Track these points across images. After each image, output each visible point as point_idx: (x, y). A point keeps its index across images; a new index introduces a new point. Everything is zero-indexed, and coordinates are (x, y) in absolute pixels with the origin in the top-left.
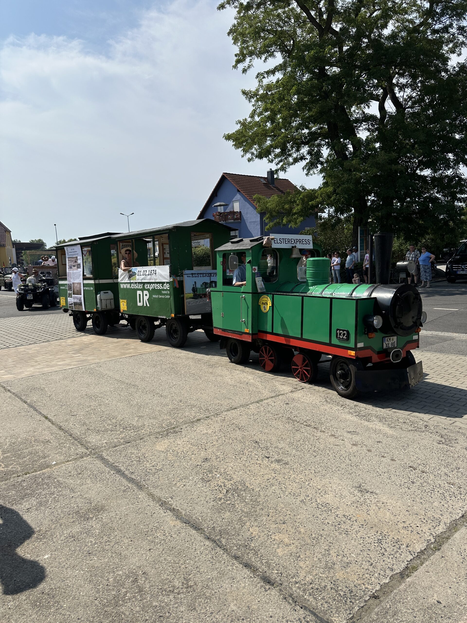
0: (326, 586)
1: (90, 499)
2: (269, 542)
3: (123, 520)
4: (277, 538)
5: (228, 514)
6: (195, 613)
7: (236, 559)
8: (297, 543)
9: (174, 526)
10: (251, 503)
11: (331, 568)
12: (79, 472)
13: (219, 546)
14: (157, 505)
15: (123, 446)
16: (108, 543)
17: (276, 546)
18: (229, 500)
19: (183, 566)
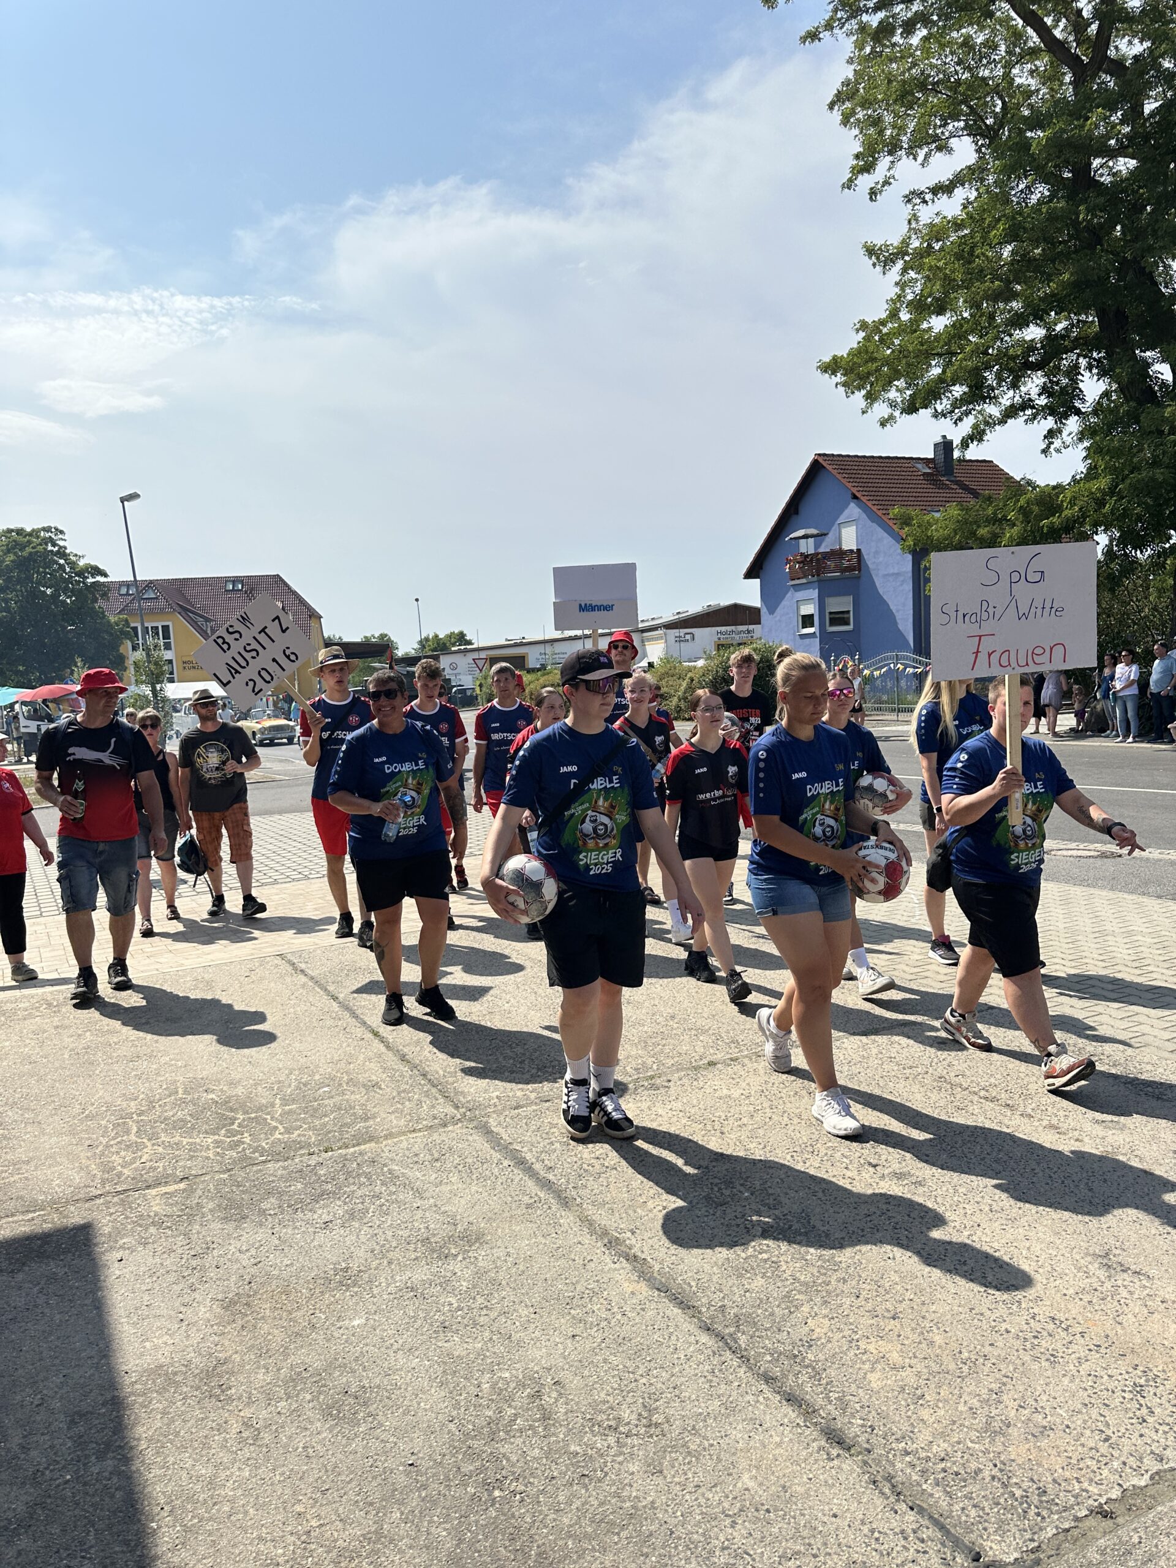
0: (980, 1470)
1: (454, 1217)
2: (851, 1354)
3: (521, 1268)
4: (871, 1348)
5: (759, 1282)
6: (659, 1480)
7: (767, 1382)
8: (919, 1367)
9: (633, 1293)
10: (819, 1263)
11: (1001, 1433)
12: (436, 1155)
13: (730, 1349)
14: (599, 1244)
15: (534, 1107)
16: (484, 1312)
17: (867, 1366)
18: (766, 1252)
19: (644, 1380)
